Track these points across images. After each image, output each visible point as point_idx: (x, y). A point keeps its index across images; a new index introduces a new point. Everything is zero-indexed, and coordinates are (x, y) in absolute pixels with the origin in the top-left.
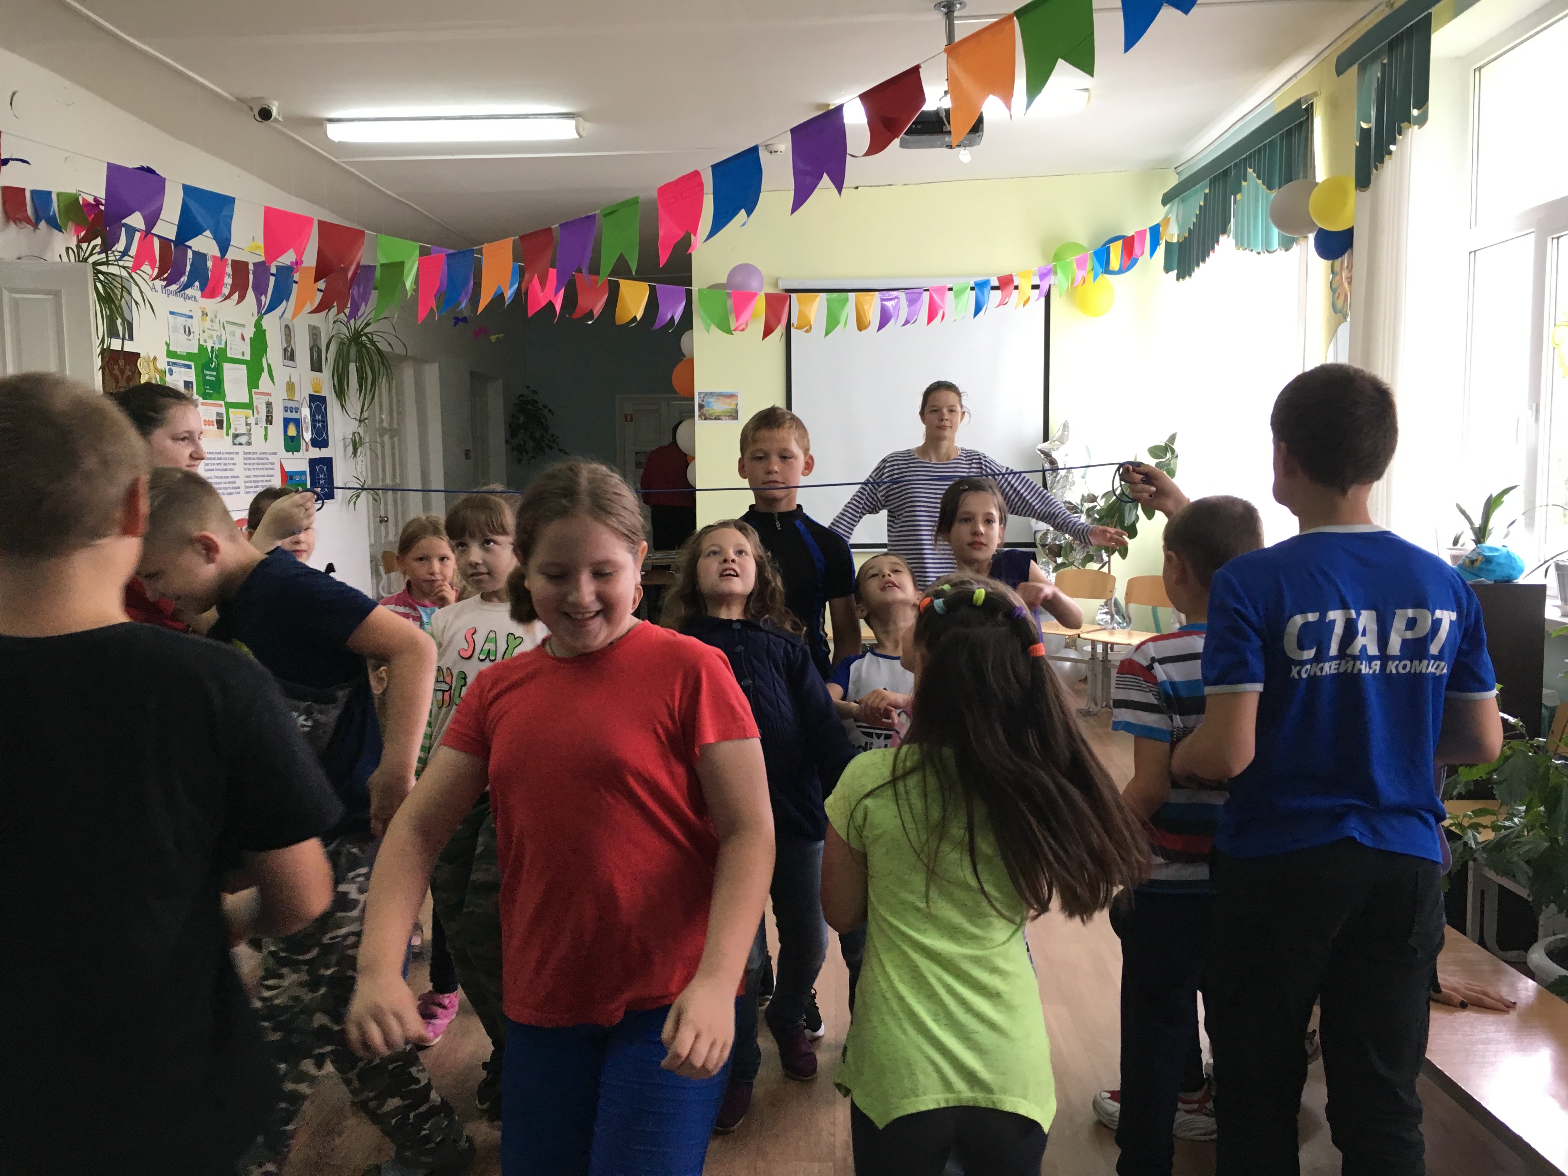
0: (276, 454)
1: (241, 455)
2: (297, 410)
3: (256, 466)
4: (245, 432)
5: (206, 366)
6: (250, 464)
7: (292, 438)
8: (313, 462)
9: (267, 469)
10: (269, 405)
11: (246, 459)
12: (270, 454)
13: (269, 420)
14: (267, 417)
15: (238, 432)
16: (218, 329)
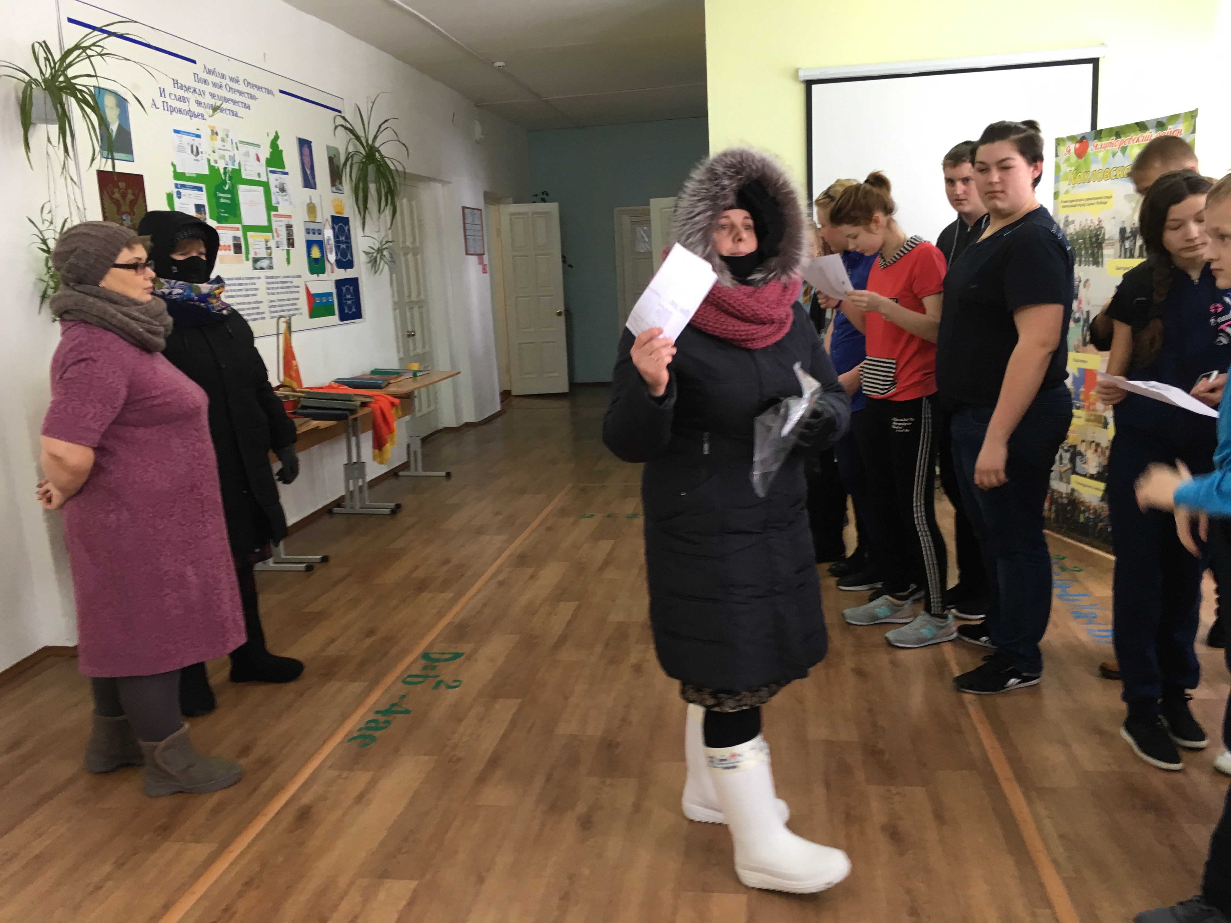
0: (299, 277)
1: (263, 280)
2: (320, 232)
3: (280, 290)
4: (265, 255)
5: (220, 187)
6: (273, 288)
7: (316, 260)
8: (339, 284)
9: (292, 292)
10: (289, 227)
11: (268, 283)
12: (294, 277)
13: (291, 243)
14: (288, 239)
15: (259, 256)
16: (231, 149)
